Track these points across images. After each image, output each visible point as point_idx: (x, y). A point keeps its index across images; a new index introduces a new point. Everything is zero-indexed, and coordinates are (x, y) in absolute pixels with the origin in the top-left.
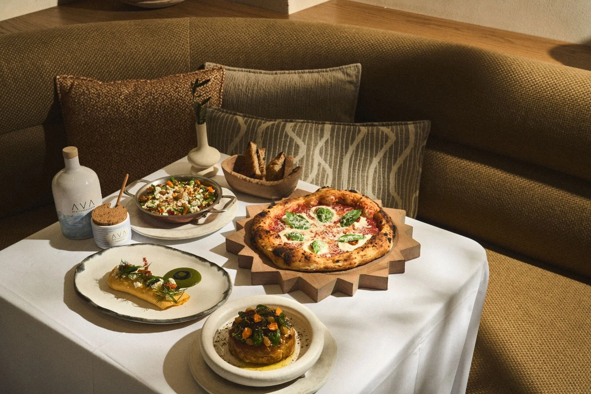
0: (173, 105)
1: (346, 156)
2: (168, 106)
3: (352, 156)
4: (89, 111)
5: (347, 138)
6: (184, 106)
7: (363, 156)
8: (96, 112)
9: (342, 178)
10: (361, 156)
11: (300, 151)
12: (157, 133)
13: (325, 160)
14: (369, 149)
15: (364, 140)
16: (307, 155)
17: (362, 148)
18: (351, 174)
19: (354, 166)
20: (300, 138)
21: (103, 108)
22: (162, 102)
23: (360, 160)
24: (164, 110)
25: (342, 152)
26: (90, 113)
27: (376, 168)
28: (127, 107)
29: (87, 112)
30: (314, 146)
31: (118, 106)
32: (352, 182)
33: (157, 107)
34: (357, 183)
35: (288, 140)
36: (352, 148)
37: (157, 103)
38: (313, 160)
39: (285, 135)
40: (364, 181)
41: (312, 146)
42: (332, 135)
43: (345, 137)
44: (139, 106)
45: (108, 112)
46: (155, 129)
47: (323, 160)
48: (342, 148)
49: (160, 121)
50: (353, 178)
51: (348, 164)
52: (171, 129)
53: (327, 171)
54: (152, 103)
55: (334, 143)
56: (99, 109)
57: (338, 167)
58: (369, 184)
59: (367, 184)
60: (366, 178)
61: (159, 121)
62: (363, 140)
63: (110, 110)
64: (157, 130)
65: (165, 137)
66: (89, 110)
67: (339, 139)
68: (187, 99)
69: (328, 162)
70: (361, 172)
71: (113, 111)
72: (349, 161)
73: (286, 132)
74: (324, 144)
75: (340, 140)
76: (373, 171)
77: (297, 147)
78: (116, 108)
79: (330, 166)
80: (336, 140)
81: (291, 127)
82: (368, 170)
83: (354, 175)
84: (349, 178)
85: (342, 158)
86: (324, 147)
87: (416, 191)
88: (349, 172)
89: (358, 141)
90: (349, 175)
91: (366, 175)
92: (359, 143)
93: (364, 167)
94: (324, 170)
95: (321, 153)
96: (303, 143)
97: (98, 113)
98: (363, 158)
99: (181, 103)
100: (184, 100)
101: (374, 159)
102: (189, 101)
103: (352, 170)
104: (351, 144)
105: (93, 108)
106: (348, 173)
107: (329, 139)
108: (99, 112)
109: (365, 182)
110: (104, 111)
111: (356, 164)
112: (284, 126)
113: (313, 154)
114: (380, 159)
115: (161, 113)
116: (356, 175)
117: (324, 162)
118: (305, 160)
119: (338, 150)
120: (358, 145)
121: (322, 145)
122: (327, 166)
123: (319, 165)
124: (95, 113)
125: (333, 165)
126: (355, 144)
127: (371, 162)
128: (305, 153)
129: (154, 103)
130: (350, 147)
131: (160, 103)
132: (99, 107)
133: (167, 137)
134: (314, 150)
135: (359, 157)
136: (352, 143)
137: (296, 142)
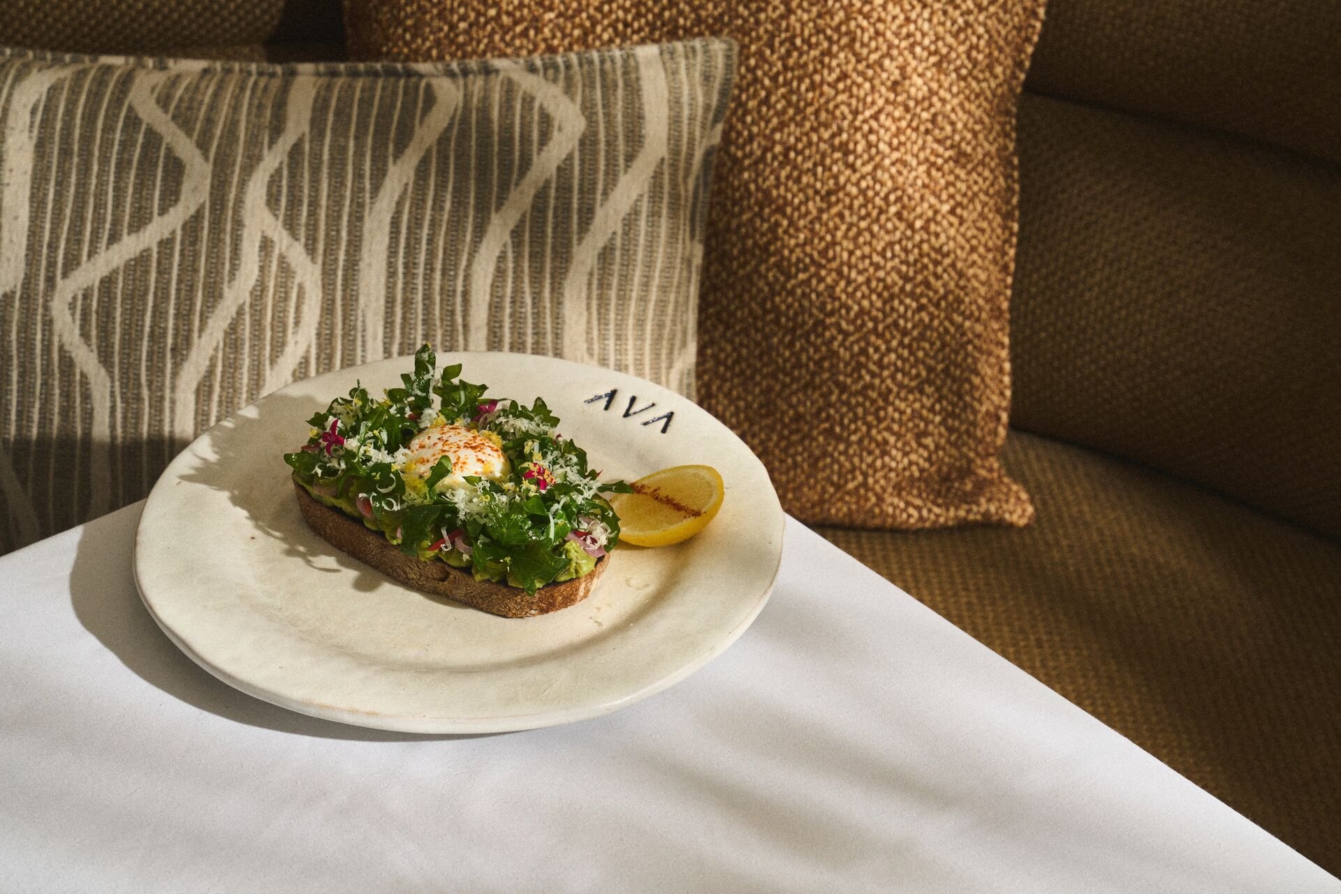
0: (829, 39)
1: (377, 206)
2: (806, 41)
3: (399, 204)
4: (463, 25)
5: (382, 133)
6: (877, 49)
7: (448, 206)
8: (493, 32)
9: (362, 300)
10: (438, 206)
11: (186, 187)
12: (745, 156)
13: (291, 225)
14: (473, 174)
15: (448, 140)
16: (213, 204)
17: (442, 172)
18: (400, 285)
19: (411, 250)
20: (189, 133)
21: (522, 19)
22: (782, 17)
23: (434, 224)
24: (789, 53)
25: (358, 190)
26: (467, 32)
27: (502, 258)
28: (626, 25)
29: (453, 27)
30: (243, 169)
31: (590, 17)
32: (404, 318)
33: (759, 38)
34: (425, 322)
35: (141, 139)
36: (400, 175)
37: (758, 22)
38: (238, 224)
39: (127, 117)
40: (453, 313)
41: (237, 169)
42: (317, 123)
43: (372, 128)
44: (677, 27)
45: (545, 40)
46: (739, 134)
47: (280, 224)
48: (359, 176)
49: (766, 102)
50: (407, 303)
51: (386, 240)
52: (810, 144)
53: (299, 272)
54: (739, 16)
55: (326, 157)
56: (506, 20)
57: (342, 256)
58: (473, 326)
59: (465, 326)
60: (459, 299)
61: (761, 103)
62: (443, 140)
63: (552, 31)
64: (751, 138)
65: (783, 174)
66: (463, 18)
67: (347, 138)
68: (894, 18)
69: (302, 232)
70: (438, 275)
71: (564, 36)
72: (387, 229)
73: (130, 108)
74: (286, 160)
75: (352, 143)
76: (491, 269)
77: (176, 169)
78: (581, 26)
79: (311, 250)
80: (333, 141)
81: (153, 89)
82: (469, 266)
83: (409, 287)
84: (390, 302)
85: (357, 218)
86: (285, 173)
87: (684, 344)
88: (392, 274)
89: (426, 146)
90: (390, 288)
91: (460, 289)
92: (429, 151)
93: (452, 252)
94: (286, 270)
95: (272, 200)
96: (198, 152)
97: (502, 39)
98: (446, 217)
99: (863, 30)
100: (880, 20)
101: (495, 219)
102: (901, 27)
103: (401, 270)
104: (396, 157)
105: (479, 14)
106: (383, 280)
107: (307, 138)
108: (506, 33)
109: (459, 319)
110: (526, 30)
111: (418, 241)
112: (126, 81)
113: (239, 202)
114: (518, 217)
115: (771, 65)
116: (420, 288)
117: (285, 233)
118: (206, 224)
119: (343, 184)
120: (425, 161)
121: (276, 165)
122: (296, 254)
123: (266, 245)
124: (491, 36)
125: (321, 247)
126: (412, 158)
127: (480, 231)
128: (204, 196)
129: (746, 21)
130: (392, 169)
131: (773, 22)
132: (509, 14)
133: (788, 177)
134: (243, 184)
135: (428, 212)
136: (399, 151)
137: (169, 150)
